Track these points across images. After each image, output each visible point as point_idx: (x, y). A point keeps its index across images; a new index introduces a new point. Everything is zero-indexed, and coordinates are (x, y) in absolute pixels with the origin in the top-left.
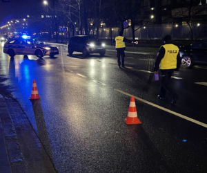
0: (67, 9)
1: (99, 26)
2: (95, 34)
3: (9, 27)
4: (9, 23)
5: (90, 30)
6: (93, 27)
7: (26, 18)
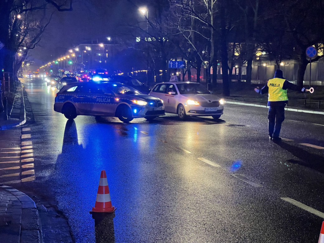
0: (187, 23)
1: (251, 58)
2: (244, 73)
3: (73, 59)
4: (72, 53)
5: (233, 65)
6: (240, 61)
7: (106, 42)
